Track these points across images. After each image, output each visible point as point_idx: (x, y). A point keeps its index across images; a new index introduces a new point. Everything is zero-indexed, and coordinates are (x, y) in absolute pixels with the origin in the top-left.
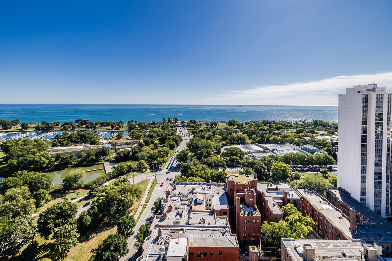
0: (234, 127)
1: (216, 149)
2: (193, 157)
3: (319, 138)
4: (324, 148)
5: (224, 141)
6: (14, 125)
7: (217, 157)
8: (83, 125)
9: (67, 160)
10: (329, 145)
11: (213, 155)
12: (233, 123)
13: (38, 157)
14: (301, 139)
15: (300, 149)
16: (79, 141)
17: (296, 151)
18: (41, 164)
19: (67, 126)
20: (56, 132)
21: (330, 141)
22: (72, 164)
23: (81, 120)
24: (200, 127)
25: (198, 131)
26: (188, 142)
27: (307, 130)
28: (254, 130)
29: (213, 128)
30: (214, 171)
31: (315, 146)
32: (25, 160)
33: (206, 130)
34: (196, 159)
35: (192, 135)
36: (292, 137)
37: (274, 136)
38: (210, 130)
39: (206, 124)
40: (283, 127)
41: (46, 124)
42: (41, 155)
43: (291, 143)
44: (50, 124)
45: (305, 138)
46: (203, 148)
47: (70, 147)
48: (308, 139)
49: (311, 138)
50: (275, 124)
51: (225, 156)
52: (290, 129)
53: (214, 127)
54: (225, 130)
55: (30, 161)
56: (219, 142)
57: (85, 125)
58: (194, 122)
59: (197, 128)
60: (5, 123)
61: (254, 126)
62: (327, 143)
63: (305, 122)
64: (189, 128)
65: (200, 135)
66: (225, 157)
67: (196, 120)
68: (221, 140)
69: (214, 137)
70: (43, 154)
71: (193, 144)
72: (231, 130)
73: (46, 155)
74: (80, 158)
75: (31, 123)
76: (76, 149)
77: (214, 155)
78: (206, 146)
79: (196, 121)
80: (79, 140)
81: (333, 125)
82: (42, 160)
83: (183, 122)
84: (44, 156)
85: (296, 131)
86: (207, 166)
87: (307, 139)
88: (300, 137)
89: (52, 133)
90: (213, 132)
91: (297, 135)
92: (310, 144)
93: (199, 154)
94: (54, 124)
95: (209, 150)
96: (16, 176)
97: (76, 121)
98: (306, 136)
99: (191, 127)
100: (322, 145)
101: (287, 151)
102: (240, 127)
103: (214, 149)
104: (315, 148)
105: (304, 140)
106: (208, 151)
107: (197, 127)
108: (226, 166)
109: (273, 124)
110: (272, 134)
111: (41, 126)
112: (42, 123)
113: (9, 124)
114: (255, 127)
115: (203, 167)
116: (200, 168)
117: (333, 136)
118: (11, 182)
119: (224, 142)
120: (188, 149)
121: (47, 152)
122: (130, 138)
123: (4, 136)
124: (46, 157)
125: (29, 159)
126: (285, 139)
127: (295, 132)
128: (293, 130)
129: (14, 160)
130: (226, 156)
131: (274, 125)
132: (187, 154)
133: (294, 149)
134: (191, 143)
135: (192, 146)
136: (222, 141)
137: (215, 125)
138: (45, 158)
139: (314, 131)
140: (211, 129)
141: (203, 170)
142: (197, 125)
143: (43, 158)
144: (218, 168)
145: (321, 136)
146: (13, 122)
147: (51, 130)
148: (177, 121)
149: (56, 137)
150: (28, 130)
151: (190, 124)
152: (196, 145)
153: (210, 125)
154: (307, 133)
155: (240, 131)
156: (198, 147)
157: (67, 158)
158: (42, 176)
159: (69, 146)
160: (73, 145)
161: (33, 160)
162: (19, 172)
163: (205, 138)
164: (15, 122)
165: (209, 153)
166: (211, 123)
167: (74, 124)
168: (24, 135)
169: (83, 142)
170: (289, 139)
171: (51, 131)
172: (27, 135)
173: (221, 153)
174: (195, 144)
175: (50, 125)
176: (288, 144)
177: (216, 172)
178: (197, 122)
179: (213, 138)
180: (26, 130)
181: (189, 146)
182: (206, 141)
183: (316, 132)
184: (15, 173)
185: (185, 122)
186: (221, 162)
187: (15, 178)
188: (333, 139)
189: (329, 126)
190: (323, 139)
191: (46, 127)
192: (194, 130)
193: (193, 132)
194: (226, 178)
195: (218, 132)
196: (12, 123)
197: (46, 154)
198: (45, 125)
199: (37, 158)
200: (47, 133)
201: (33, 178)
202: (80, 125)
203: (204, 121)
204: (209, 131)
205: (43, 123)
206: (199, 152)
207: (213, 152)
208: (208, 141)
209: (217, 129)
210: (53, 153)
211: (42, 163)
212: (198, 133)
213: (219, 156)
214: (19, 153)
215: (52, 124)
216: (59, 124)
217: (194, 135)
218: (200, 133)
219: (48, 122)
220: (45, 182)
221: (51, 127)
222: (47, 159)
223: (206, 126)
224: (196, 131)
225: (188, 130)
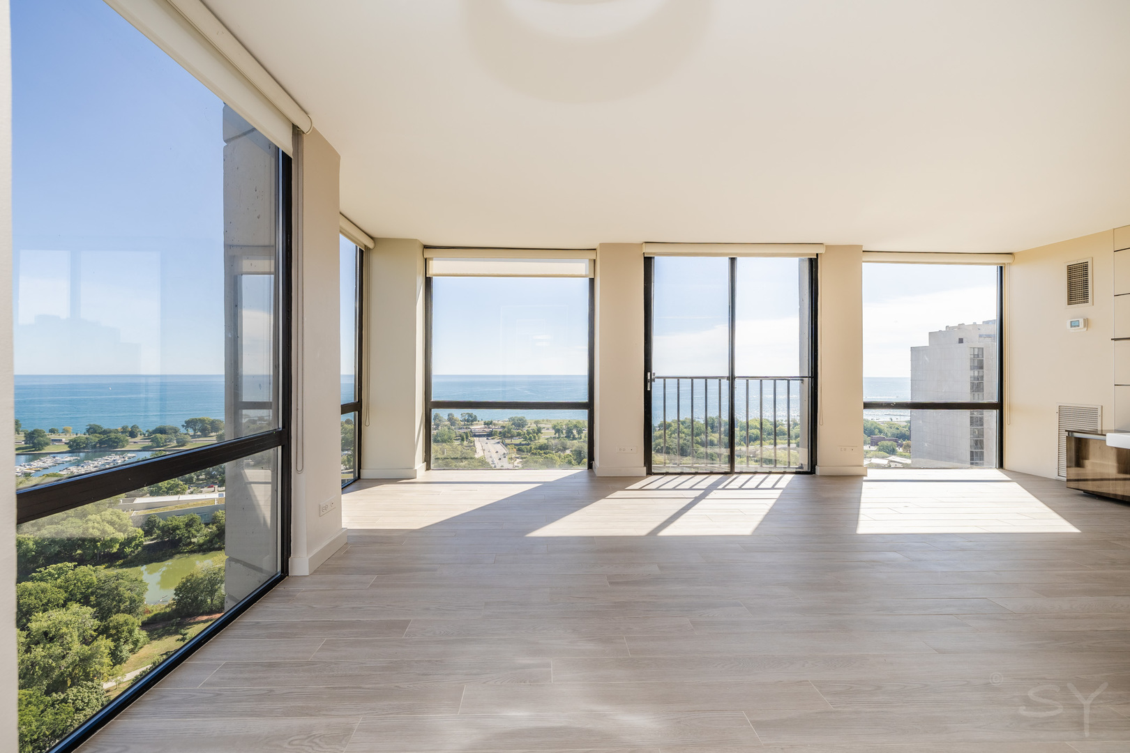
8: (209, 433)
9: (178, 532)
13: (96, 525)
16: (202, 480)
18: (105, 545)
19: (163, 436)
20: (129, 455)
22: (191, 543)
23: (202, 421)
24: (539, 438)
25: (533, 447)
29: (574, 438)
33: (556, 444)
35: (518, 458)
38: (566, 445)
39: (554, 428)
41: (100, 433)
42: (103, 521)
44: (110, 432)
47: (182, 498)
53: (577, 436)
57: (213, 434)
58: (521, 423)
59: (530, 439)
64: (508, 441)
65: (540, 460)
67: (526, 418)
69: (580, 464)
70: (109, 518)
73: (117, 520)
74: (214, 528)
75: (52, 431)
76: (200, 502)
79: (525, 421)
80: (201, 477)
81: (891, 430)
82: (109, 535)
83: (491, 423)
84: (112, 523)
89: (118, 457)
90: (575, 451)
94: (122, 432)
96: (41, 580)
97: (186, 422)
99: (513, 437)
107: (529, 437)
111: (87, 438)
112: (88, 431)
118: (30, 594)
121: (120, 511)
122: (346, 469)
124: (120, 525)
125: (70, 530)
129: (26, 535)
137: (580, 432)
138: (115, 528)
140: (568, 443)
142: (529, 433)
143: (110, 529)
147: (116, 447)
148: (472, 421)
150: (47, 450)
151: (509, 431)
153: (564, 431)
157: (177, 528)
158: (117, 578)
159: (177, 493)
160: (189, 491)
161: (83, 534)
162: (52, 568)
166: (567, 424)
167: (183, 430)
168: (37, 464)
169: (216, 484)
171: (116, 453)
172: (46, 465)
175: (113, 435)
178: (530, 424)
180: (39, 450)
184: (41, 572)
185: (495, 425)
187: (43, 584)
191: (101, 442)
192: (520, 444)
193: (520, 452)
197: (118, 516)
198: (98, 435)
199: (94, 528)
200: (106, 458)
201: (91, 584)
202: (199, 433)
203: (547, 421)
204: (564, 447)
205: (92, 430)
210: (134, 513)
211: (107, 541)
212: (535, 454)
215: (117, 431)
216: (139, 433)
217: (525, 458)
218: (541, 452)
219: (105, 427)
220: (127, 594)
221: (114, 442)
222: (120, 531)
223: (555, 434)
224: (528, 447)
225: (506, 445)
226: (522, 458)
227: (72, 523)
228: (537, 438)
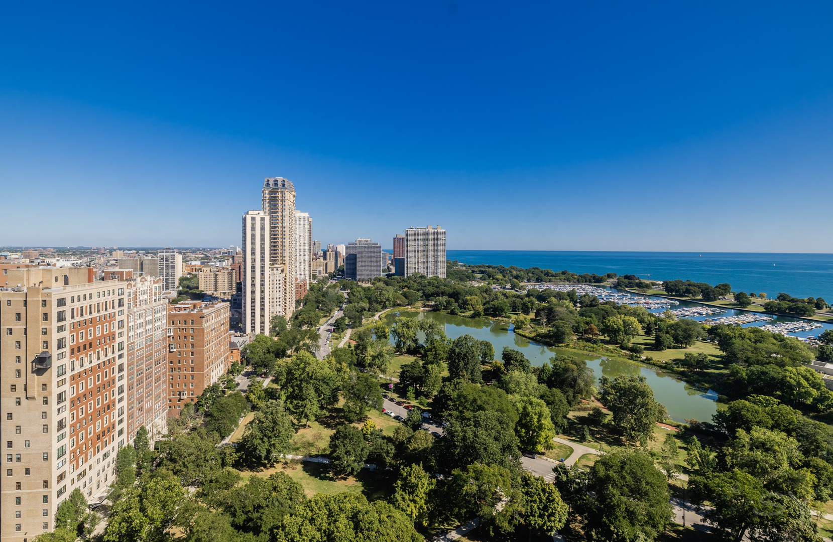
6: (722, 294)
13: (793, 376)
18: (800, 394)
20: (816, 324)
32: (763, 373)
41: (789, 301)
42: (799, 374)
44: (797, 301)
55: (773, 378)
60: (707, 289)
70: (804, 373)
73: (811, 377)
75: (752, 295)
82: (804, 387)
84: (807, 379)
89: (805, 325)
94: (808, 303)
96: (755, 403)
111: (778, 304)
112: (779, 298)
113: (713, 292)
118: (749, 411)
121: (812, 370)
123: (707, 314)
124: (813, 382)
125: (772, 373)
129: (741, 367)
138: (810, 384)
143: (805, 383)
146: (720, 288)
147: (803, 315)
149: (822, 336)
150: (749, 308)
158: (813, 427)
161: (782, 379)
162: (761, 397)
164: (722, 288)
168: (743, 318)
172: (749, 320)
175: (800, 304)
180: (744, 307)
184: (754, 397)
187: (756, 407)
191: (790, 308)
196: (718, 289)
197: (812, 375)
198: (788, 302)
199: (791, 378)
200: (795, 323)
201: (792, 422)
205: (782, 297)
210: (825, 377)
211: (802, 392)
214: (750, 354)
215: (803, 301)
216: (825, 306)
219: (793, 296)
220: (824, 444)
221: (801, 310)
222: (813, 387)
227: (773, 368)
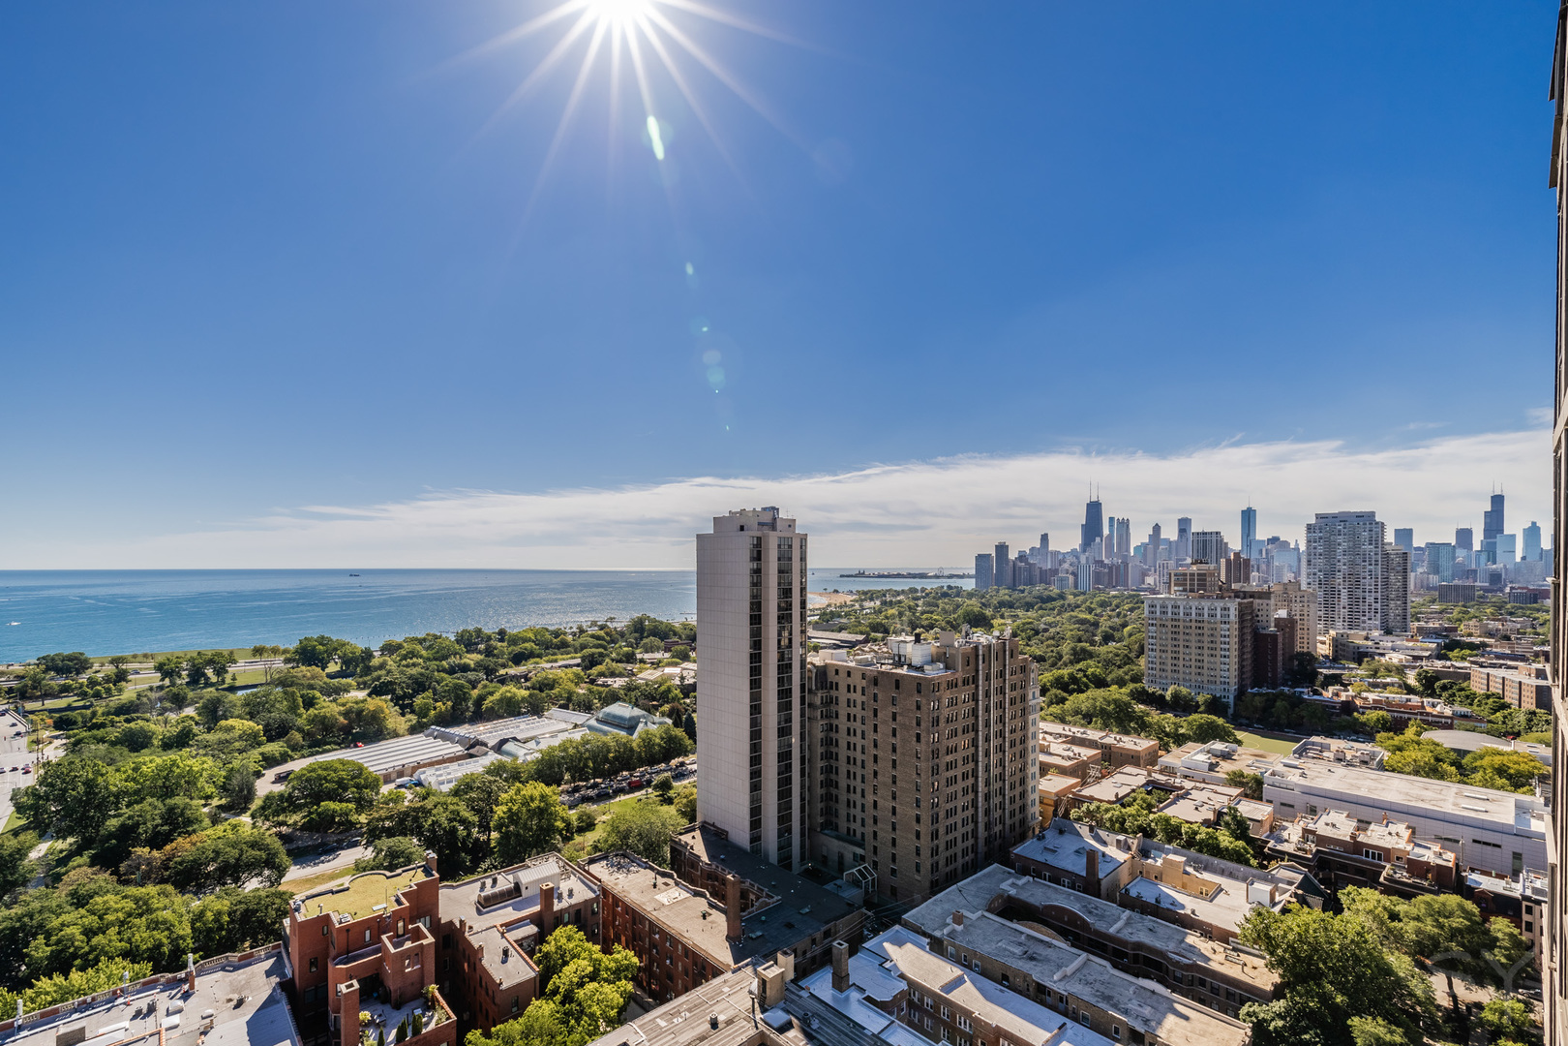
0: (327, 670)
1: (224, 788)
2: (63, 861)
3: (649, 675)
4: (661, 706)
5: (270, 740)
7: (234, 827)
10: (676, 695)
11: (207, 822)
12: (320, 653)
14: (596, 688)
15: (593, 722)
17: (581, 733)
21: (677, 681)
24: (120, 690)
25: (100, 711)
26: (29, 781)
27: (614, 655)
28: (422, 674)
29: (208, 684)
30: (215, 903)
31: (637, 706)
33: (161, 699)
34: (91, 865)
35: (57, 737)
36: (569, 683)
37: (504, 688)
38: (184, 698)
39: (159, 668)
40: (538, 652)
43: (565, 707)
45: (610, 681)
46: (137, 796)
48: (618, 683)
49: (626, 679)
50: (509, 641)
51: (277, 813)
52: (560, 657)
53: (214, 679)
54: (279, 689)
56: (241, 752)
58: (75, 665)
59: (97, 695)
61: (421, 657)
62: (669, 690)
63: (609, 627)
64: (30, 706)
65: (113, 733)
66: (281, 818)
67: (88, 655)
68: (253, 740)
69: (209, 730)
71: (65, 790)
72: (311, 687)
77: (215, 820)
78: (160, 783)
79: (86, 661)
85: (579, 661)
86: (170, 888)
87: (616, 686)
88: (592, 682)
90: (205, 707)
91: (582, 674)
92: (624, 701)
93: (111, 835)
95: (179, 800)
98: (613, 674)
99: (49, 695)
100: (658, 697)
101: (552, 737)
102: (357, 666)
103: (210, 789)
104: (637, 712)
105: (607, 689)
106: (171, 810)
107: (94, 691)
108: (283, 858)
109: (502, 640)
110: (498, 681)
114: (429, 659)
115: (137, 900)
116: (116, 910)
117: (686, 665)
119: (274, 748)
120: (23, 822)
126: (544, 695)
127: (578, 665)
128: (572, 658)
130: (284, 810)
131: (505, 644)
132: (21, 853)
133: (576, 726)
134: (51, 785)
135: (61, 798)
136: (260, 744)
137: (220, 671)
139: (634, 654)
140: (191, 695)
141: (141, 915)
142: (92, 683)
144: (236, 880)
145: (655, 669)
151: (37, 682)
152: (87, 793)
153: (184, 673)
154: (614, 664)
155: (359, 684)
156: (104, 798)
163: (155, 742)
165: (182, 814)
166: (192, 660)
170: (556, 691)
173: (254, 806)
174: (81, 789)
176: (555, 711)
177: (224, 905)
178: (96, 667)
179: (211, 737)
181: (35, 807)
182: (159, 761)
183: (639, 656)
186: (254, 845)
188: (685, 673)
189: (675, 634)
190: (660, 679)
192: (69, 708)
193: (63, 723)
194: (283, 913)
195: (239, 703)
203: (145, 656)
204: (179, 702)
206: (113, 823)
207: (205, 805)
208: (172, 755)
209: (232, 689)
212: (103, 725)
213: (246, 819)
217: (75, 735)
218: (117, 719)
223: (162, 680)
224: (89, 712)
225: (26, 714)
226: (68, 737)
228: (115, 692)
